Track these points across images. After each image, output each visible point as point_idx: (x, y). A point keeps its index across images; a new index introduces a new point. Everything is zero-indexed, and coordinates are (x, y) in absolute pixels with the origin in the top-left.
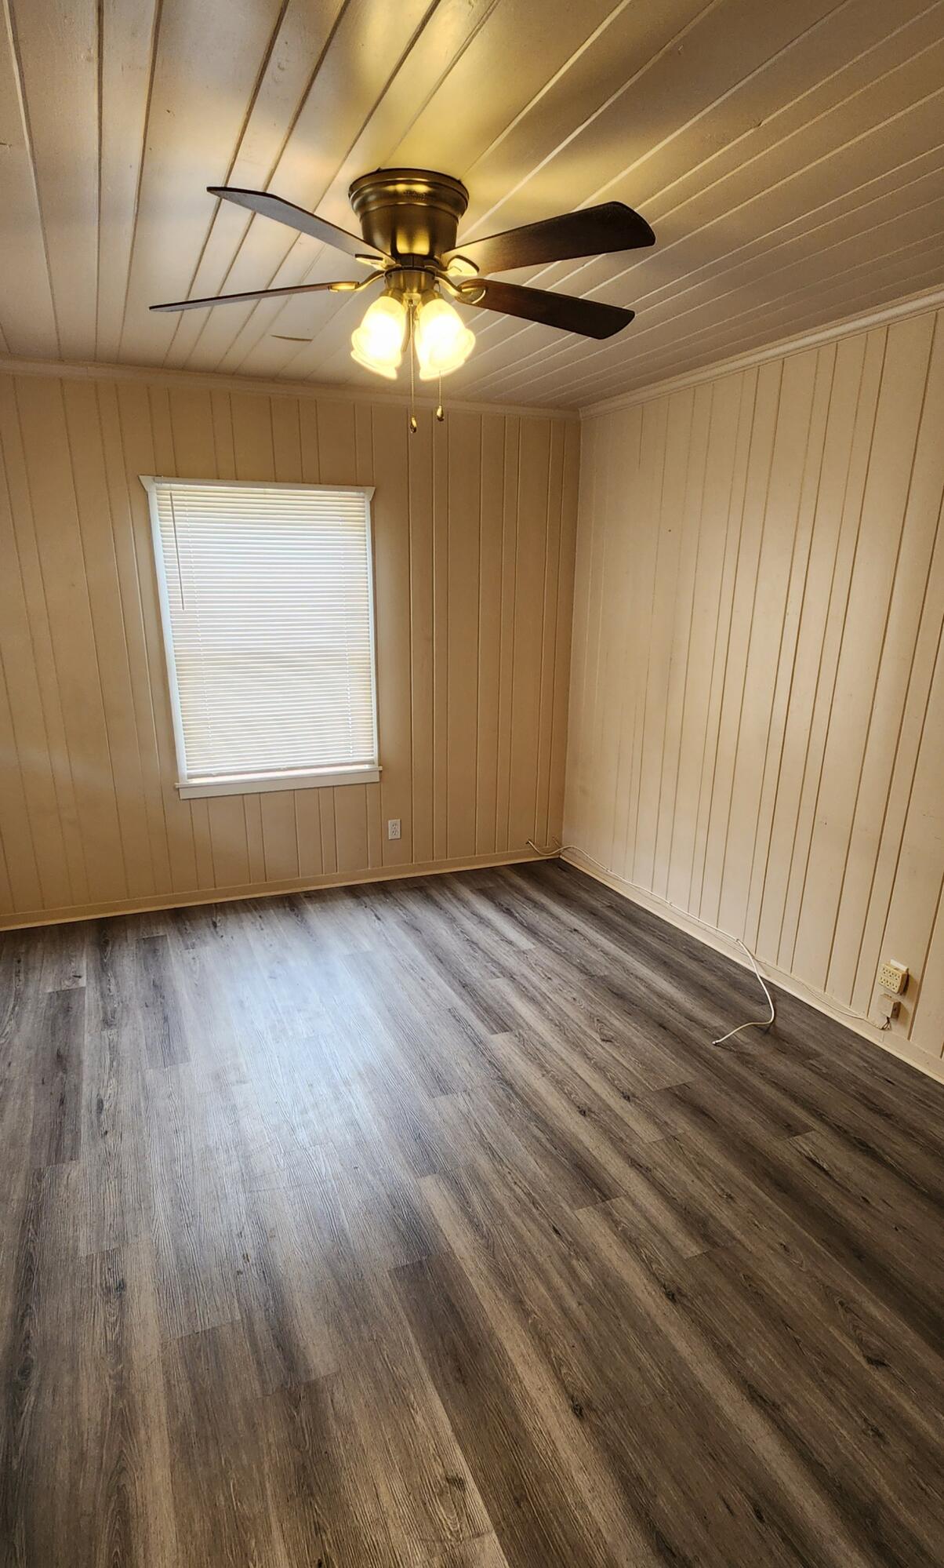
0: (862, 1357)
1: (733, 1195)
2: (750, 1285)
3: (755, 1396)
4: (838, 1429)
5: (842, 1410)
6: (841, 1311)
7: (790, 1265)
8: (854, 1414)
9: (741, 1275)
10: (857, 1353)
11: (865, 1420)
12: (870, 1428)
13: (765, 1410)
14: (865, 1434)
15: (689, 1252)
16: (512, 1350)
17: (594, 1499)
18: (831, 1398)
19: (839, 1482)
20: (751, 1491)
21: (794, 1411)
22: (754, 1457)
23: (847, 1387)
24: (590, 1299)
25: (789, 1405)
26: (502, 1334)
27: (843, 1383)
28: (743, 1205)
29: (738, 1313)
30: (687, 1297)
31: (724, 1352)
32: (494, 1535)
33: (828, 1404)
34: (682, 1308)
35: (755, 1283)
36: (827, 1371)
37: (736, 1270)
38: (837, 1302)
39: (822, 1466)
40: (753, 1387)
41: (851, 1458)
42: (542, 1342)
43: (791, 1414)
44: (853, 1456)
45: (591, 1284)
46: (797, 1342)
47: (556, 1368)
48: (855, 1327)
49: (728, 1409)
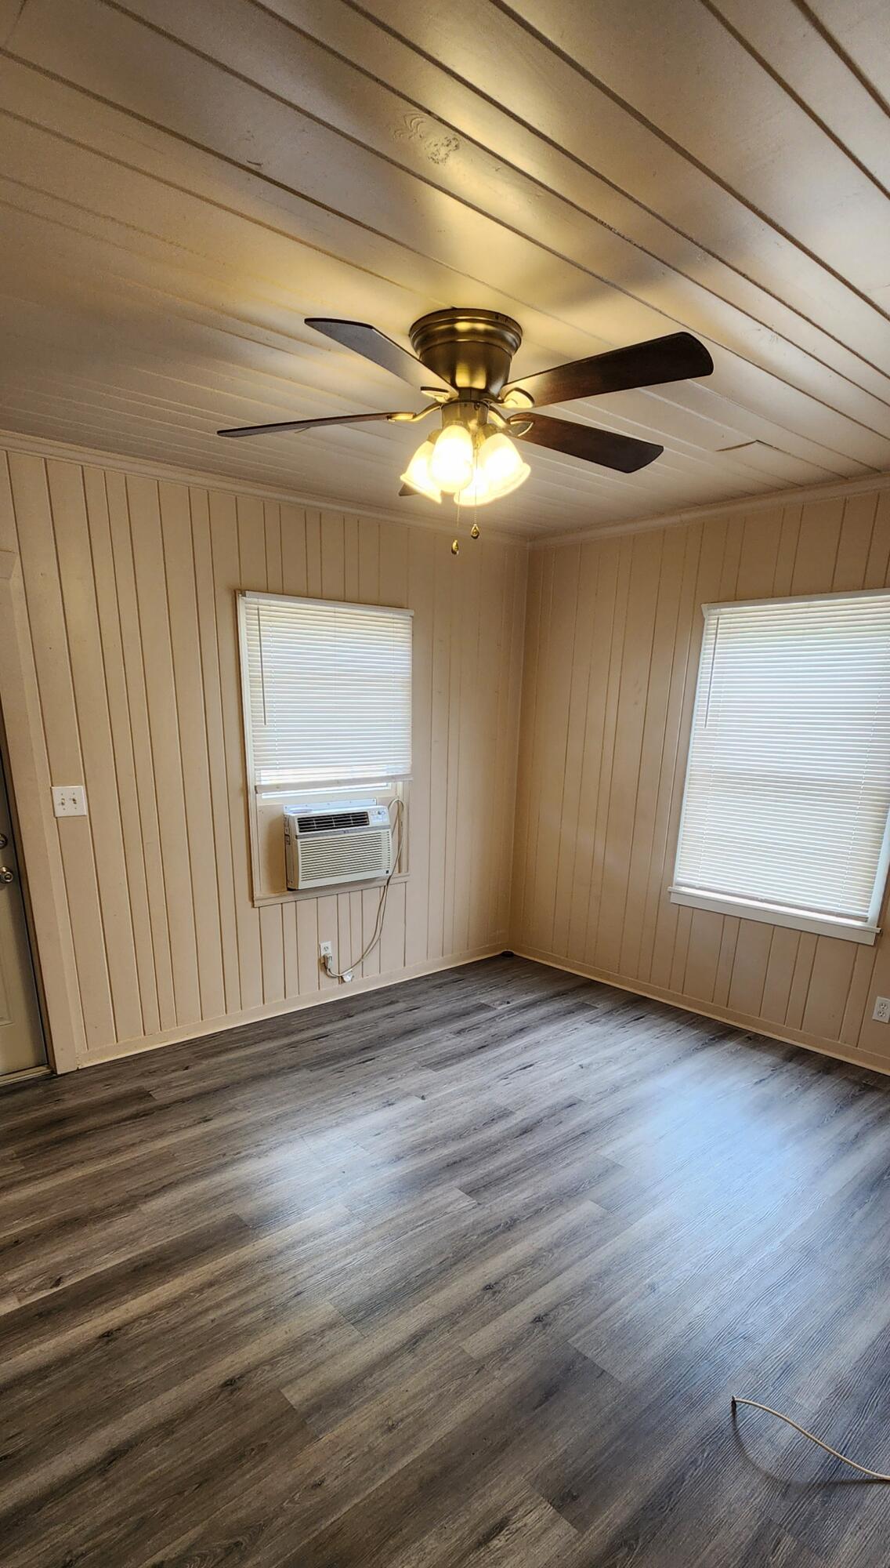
0: (162, 1559)
1: (395, 1431)
2: (253, 1450)
3: (114, 1456)
4: (75, 1526)
5: (95, 1534)
6: (226, 1542)
7: (291, 1489)
8: (90, 1544)
9: (266, 1441)
10: (167, 1555)
11: (83, 1555)
12: (74, 1559)
13: (100, 1463)
14: (68, 1552)
15: (291, 1393)
16: (164, 1289)
17: (35, 1353)
18: (108, 1524)
19: (22, 1524)
20: (23, 1453)
21: (97, 1488)
22: (52, 1456)
23: (121, 1540)
24: (219, 1326)
25: (104, 1484)
26: (178, 1281)
27: (128, 1535)
28: (382, 1442)
29: (214, 1439)
30: (230, 1395)
31: (166, 1428)
32: (19, 1307)
33: (103, 1519)
34: (216, 1393)
35: (255, 1455)
36: (143, 1522)
37: (273, 1436)
38: (239, 1539)
39: (39, 1510)
40: (125, 1453)
41: (43, 1536)
42: (174, 1304)
43: (95, 1485)
44: (45, 1538)
45: (238, 1324)
46: (180, 1493)
47: (149, 1316)
48: (203, 1557)
49: (103, 1434)
